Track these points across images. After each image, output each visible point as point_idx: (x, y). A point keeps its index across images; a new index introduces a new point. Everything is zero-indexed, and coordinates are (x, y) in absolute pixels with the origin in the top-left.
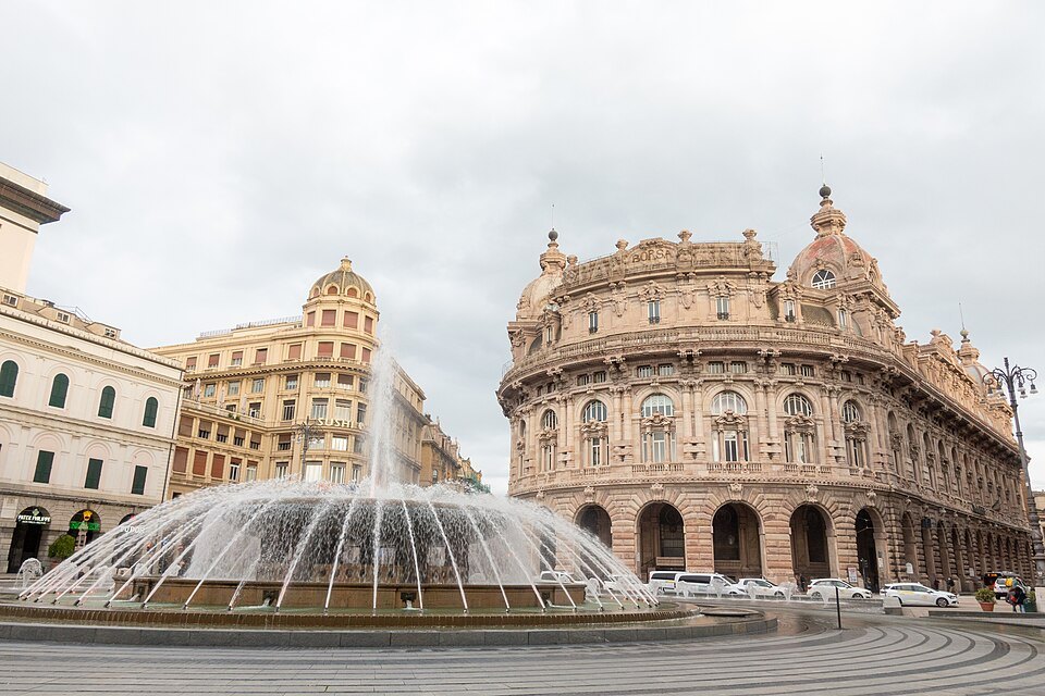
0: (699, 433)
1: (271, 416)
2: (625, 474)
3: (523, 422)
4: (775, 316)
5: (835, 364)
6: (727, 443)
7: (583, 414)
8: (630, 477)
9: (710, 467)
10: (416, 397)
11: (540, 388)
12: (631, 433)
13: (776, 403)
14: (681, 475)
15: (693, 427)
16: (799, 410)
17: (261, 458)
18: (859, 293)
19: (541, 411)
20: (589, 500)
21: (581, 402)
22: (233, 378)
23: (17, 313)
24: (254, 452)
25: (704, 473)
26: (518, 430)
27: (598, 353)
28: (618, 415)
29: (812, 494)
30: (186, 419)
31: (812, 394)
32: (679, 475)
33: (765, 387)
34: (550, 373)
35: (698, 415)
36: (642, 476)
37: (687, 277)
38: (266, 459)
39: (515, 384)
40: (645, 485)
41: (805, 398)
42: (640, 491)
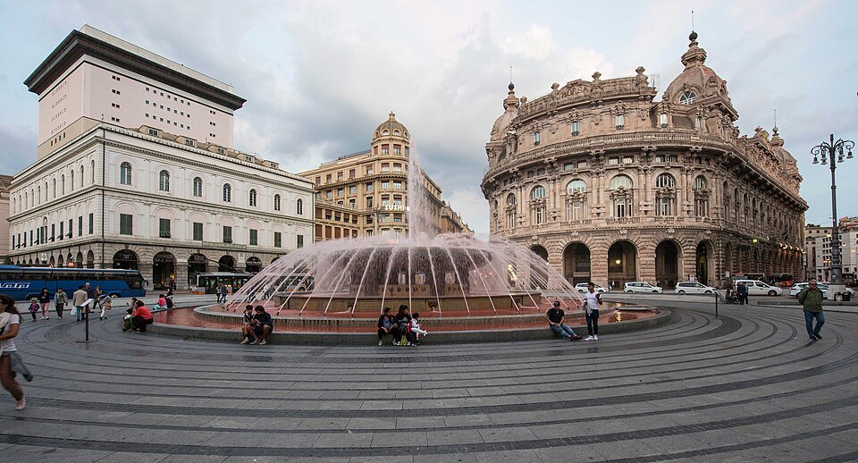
0: (602, 202)
1: (361, 206)
2: (556, 228)
3: (496, 202)
4: (654, 124)
5: (692, 153)
6: (619, 206)
7: (531, 194)
8: (559, 229)
9: (608, 221)
10: (436, 191)
11: (506, 181)
12: (560, 204)
13: (652, 180)
14: (589, 227)
15: (598, 198)
16: (666, 183)
17: (359, 228)
18: (712, 105)
19: (507, 194)
20: (535, 243)
21: (530, 188)
22: (340, 187)
23: (225, 158)
24: (354, 225)
25: (604, 225)
26: (493, 206)
27: (540, 157)
28: (552, 193)
29: (671, 234)
30: (318, 210)
31: (675, 173)
32: (588, 226)
33: (645, 171)
34: (511, 171)
35: (601, 190)
36: (566, 228)
37: (597, 104)
38: (361, 229)
39: (492, 179)
40: (568, 233)
41: (670, 176)
42: (565, 237)
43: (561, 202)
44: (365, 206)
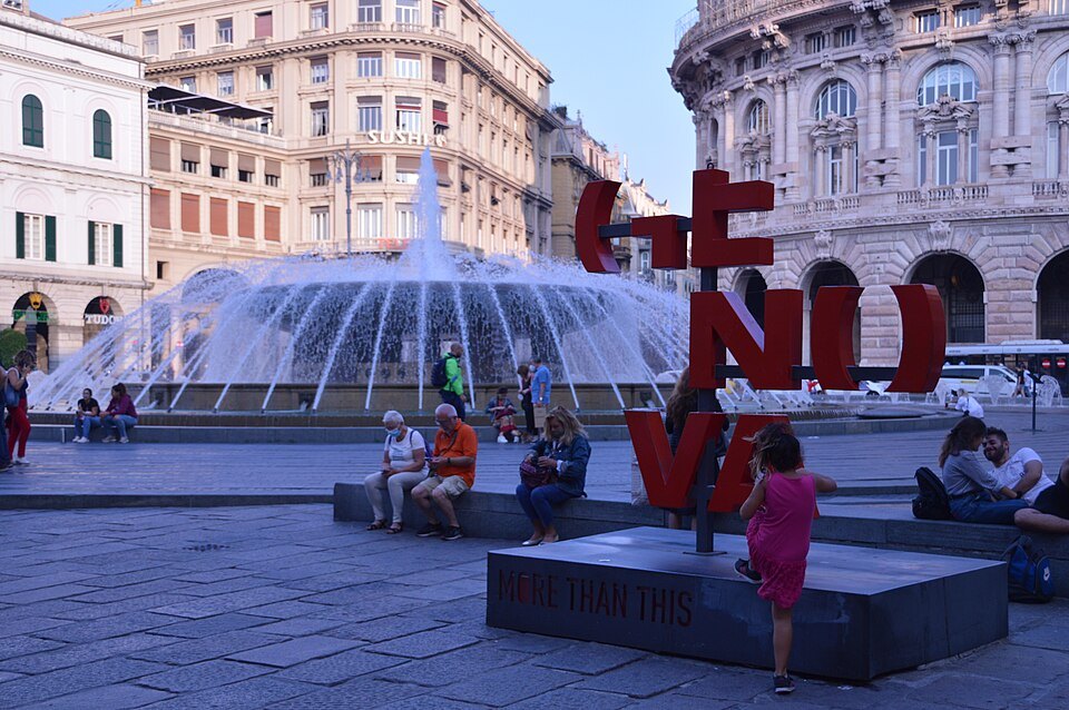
0: (1024, 129)
1: (293, 129)
2: (885, 208)
3: (715, 123)
7: (815, 104)
8: (892, 212)
9: (1038, 189)
10: (535, 79)
11: (740, 61)
12: (898, 135)
14: (983, 206)
15: (1013, 119)
17: (285, 200)
19: (744, 102)
20: (823, 254)
21: (812, 83)
24: (270, 190)
25: (1025, 200)
26: (707, 134)
28: (875, 105)
30: (159, 142)
32: (979, 205)
34: (756, 32)
35: (1024, 97)
36: (913, 210)
38: (294, 202)
39: (699, 54)
40: (920, 225)
42: (910, 236)
43: (902, 130)
44: (307, 132)
